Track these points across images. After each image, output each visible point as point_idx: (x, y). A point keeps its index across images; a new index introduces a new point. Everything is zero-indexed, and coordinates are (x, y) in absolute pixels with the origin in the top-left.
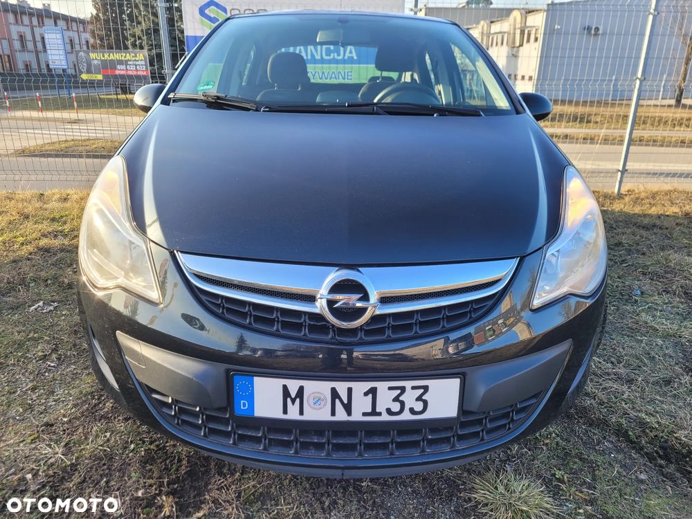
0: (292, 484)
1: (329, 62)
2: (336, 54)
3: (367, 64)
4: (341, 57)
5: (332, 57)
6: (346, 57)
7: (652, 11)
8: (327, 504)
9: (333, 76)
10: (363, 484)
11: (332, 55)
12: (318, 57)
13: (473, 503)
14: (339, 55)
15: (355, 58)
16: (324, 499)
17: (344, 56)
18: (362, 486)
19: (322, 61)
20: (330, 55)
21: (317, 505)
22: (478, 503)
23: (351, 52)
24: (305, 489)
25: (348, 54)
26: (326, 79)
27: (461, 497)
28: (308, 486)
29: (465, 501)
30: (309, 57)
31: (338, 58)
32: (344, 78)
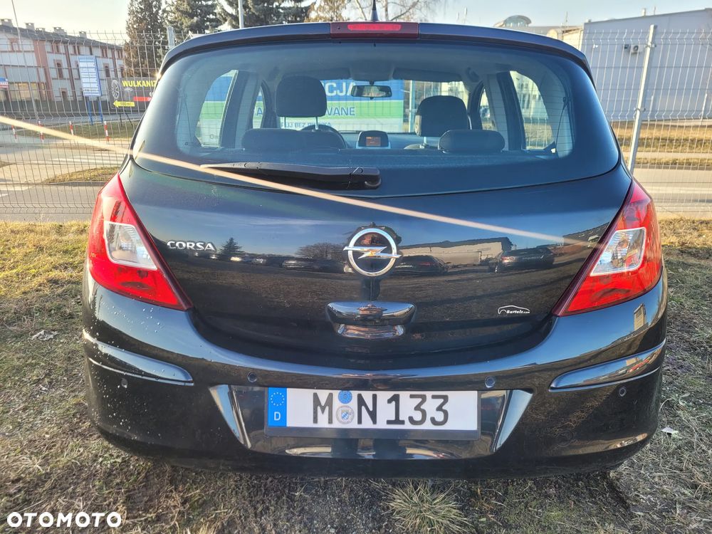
0: (234, 493)
1: (332, 99)
2: (338, 91)
4: (344, 94)
5: (334, 94)
7: (649, 44)
8: (260, 509)
9: (337, 112)
10: (297, 494)
11: (335, 92)
13: (390, 511)
14: (341, 92)
16: (258, 505)
17: (347, 92)
18: (295, 496)
20: (332, 93)
21: (251, 510)
22: (394, 510)
24: (244, 497)
25: (350, 91)
26: (330, 115)
27: (380, 506)
28: (247, 494)
29: (384, 509)
31: (341, 94)
32: (347, 114)
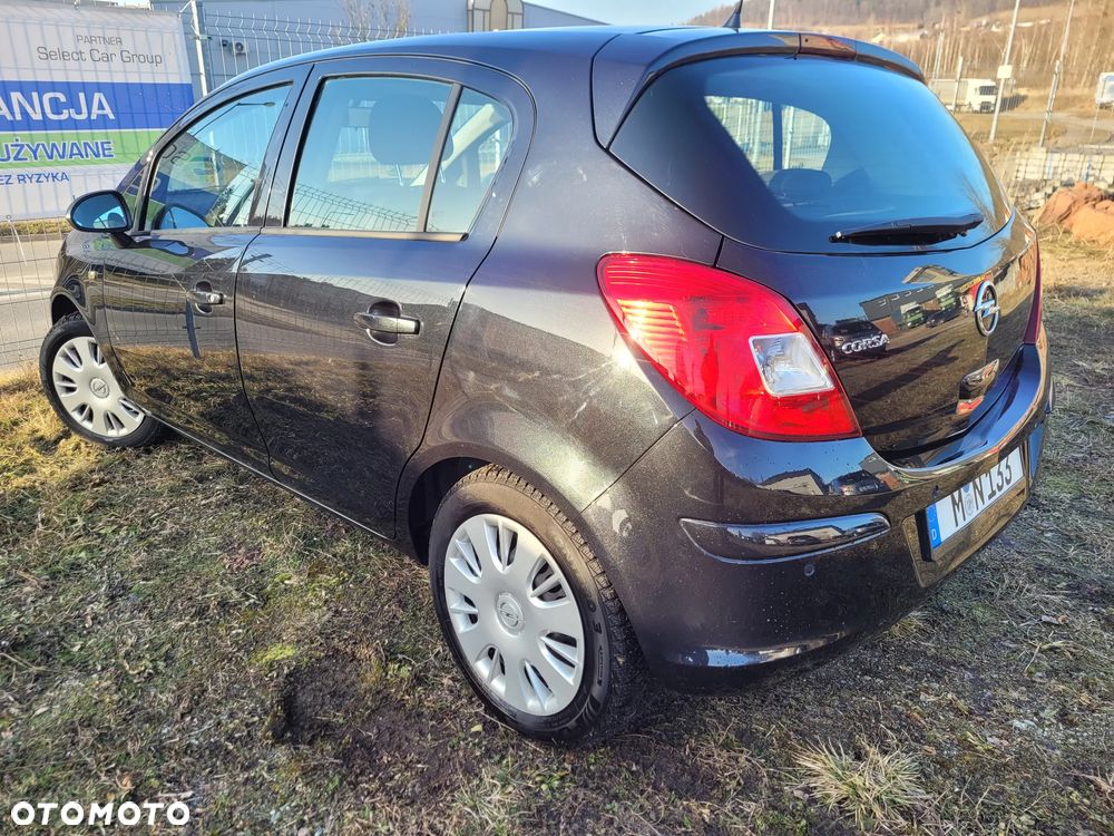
1: (60, 125)
2: (72, 111)
3: (134, 128)
4: (84, 116)
5: (64, 116)
6: (94, 117)
9: (75, 151)
11: (65, 111)
12: (37, 116)
14: (78, 112)
15: (112, 117)
17: (90, 113)
19: (45, 124)
20: (60, 113)
23: (101, 107)
25: (95, 111)
26: (62, 157)
30: (19, 117)
31: (78, 117)
32: (97, 155)
